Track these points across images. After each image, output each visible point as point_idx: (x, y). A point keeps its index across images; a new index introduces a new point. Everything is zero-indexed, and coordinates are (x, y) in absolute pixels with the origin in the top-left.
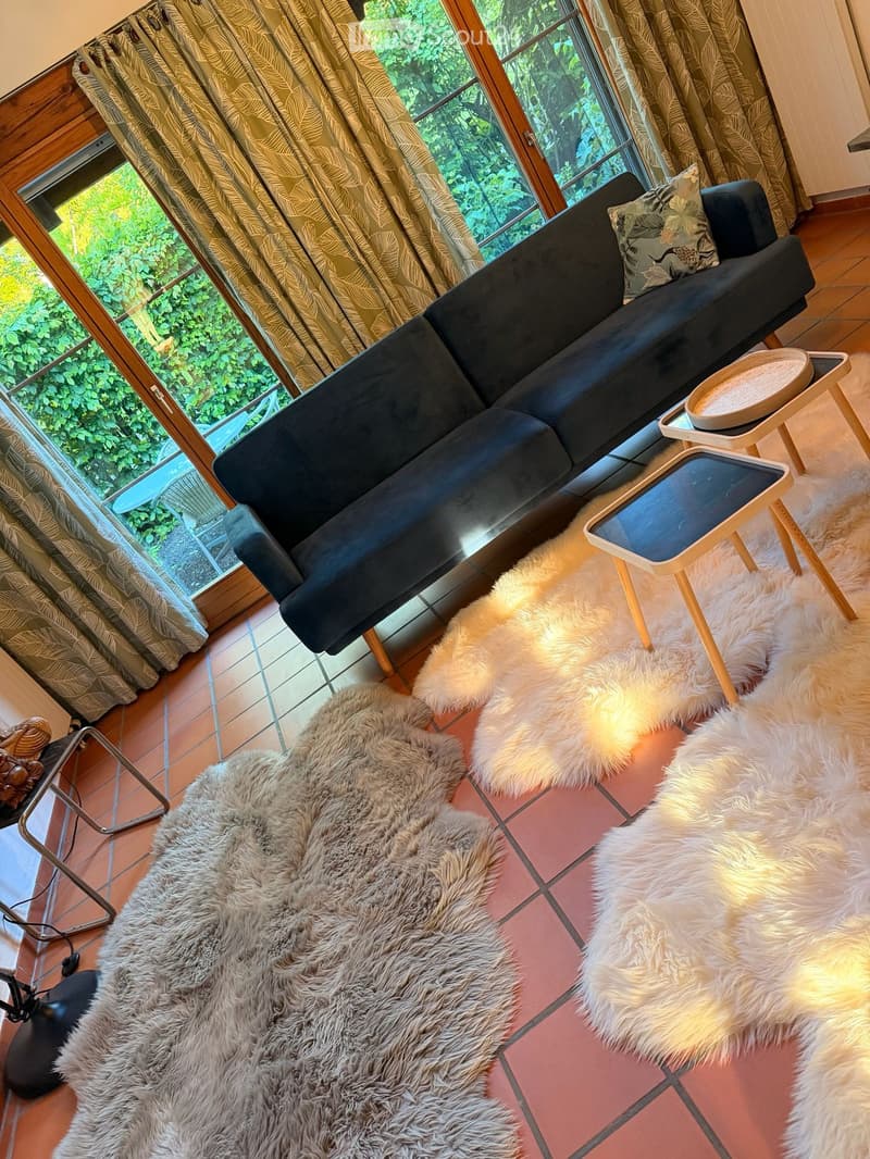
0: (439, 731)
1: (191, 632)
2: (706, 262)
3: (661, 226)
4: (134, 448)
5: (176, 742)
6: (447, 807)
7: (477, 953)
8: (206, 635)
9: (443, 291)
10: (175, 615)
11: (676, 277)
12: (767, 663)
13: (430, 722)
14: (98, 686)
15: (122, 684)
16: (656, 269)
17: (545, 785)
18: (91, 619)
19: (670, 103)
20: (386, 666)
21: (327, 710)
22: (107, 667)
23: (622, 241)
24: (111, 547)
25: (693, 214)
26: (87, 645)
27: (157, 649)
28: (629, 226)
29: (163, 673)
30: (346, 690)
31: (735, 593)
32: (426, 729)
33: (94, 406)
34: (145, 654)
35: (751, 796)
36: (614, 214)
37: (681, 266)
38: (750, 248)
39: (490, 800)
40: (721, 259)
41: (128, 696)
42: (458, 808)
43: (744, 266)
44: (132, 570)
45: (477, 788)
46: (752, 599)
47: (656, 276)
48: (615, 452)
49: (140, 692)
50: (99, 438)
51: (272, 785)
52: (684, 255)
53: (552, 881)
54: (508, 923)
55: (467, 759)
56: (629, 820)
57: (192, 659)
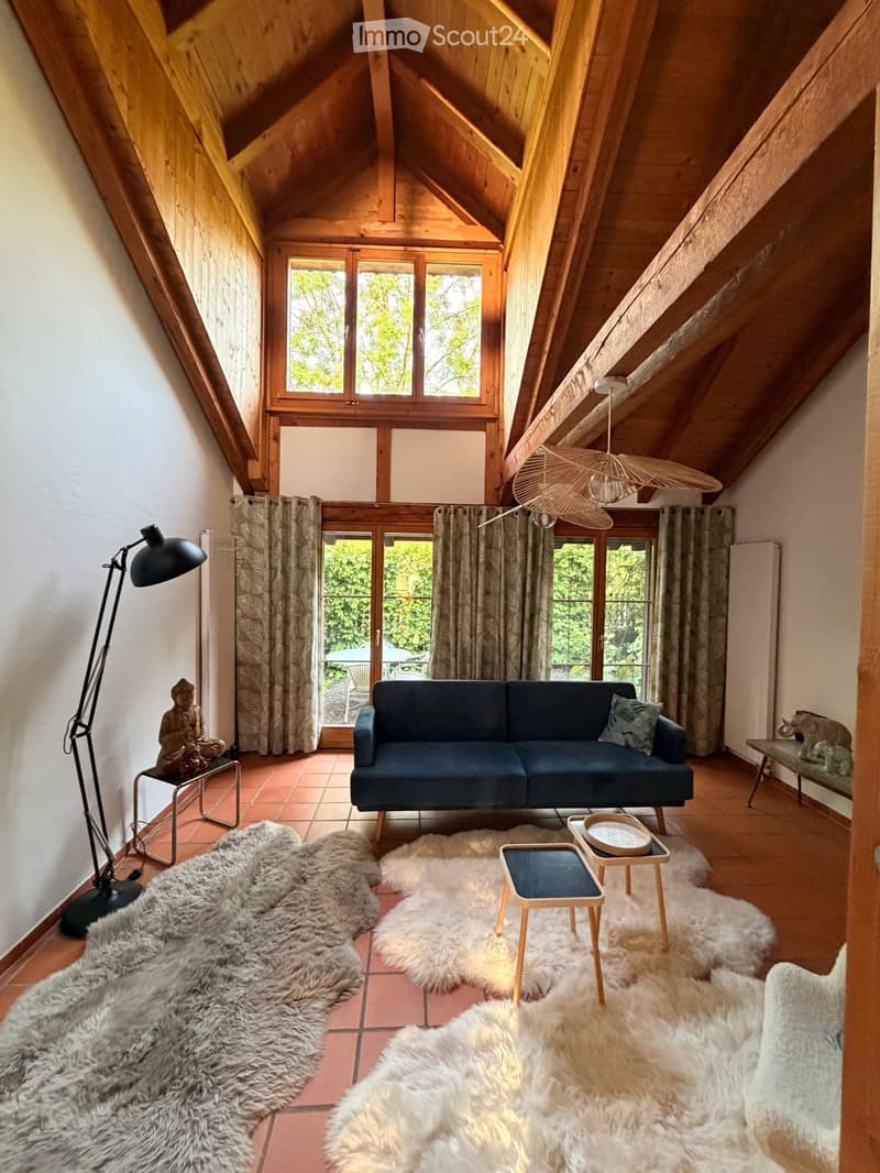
0: (376, 894)
1: (311, 742)
2: (645, 750)
3: (632, 719)
4: (356, 633)
5: (265, 793)
6: (349, 940)
7: (306, 1039)
8: (315, 748)
9: (524, 679)
10: (310, 730)
11: (627, 746)
12: (548, 991)
13: (375, 884)
14: (257, 737)
15: (266, 743)
16: (620, 735)
17: (403, 970)
18: (278, 706)
19: (674, 661)
20: (378, 837)
21: (337, 836)
22: (266, 732)
23: (612, 712)
24: (310, 682)
25: (650, 724)
26: (267, 715)
27: (291, 739)
28: (619, 707)
29: (285, 750)
30: (352, 833)
31: (556, 937)
32: (371, 886)
33: (354, 606)
34: (285, 737)
35: (488, 1067)
36: (615, 698)
37: (631, 743)
38: (668, 760)
39: (372, 955)
40: (652, 754)
41: (263, 752)
42: (354, 946)
43: (660, 766)
44: (310, 698)
45: (371, 943)
46: (562, 947)
47: (620, 740)
48: (559, 810)
49: (270, 753)
50: (346, 619)
51: (286, 855)
52: (636, 738)
53: (369, 1030)
54: (331, 1035)
55: (377, 921)
56: (426, 1026)
57: (301, 755)
